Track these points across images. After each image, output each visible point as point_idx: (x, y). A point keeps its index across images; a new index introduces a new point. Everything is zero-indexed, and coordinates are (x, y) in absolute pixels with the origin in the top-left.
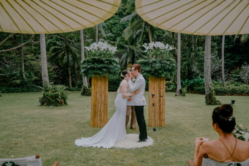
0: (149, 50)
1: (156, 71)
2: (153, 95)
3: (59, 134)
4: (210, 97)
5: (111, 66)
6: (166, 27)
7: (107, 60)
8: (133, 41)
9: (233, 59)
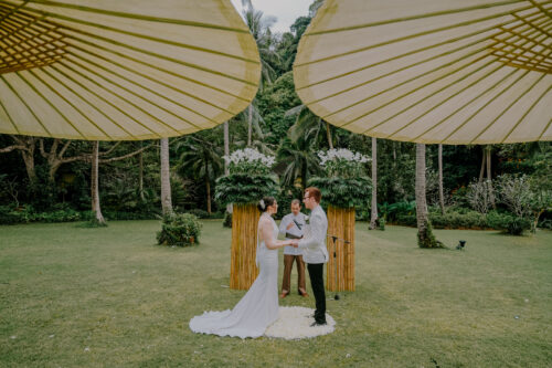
0: (327, 162)
1: (340, 197)
2: (335, 239)
3: (176, 302)
4: (425, 236)
5: (264, 189)
6: (358, 128)
7: (259, 178)
8: (304, 145)
9: (455, 172)
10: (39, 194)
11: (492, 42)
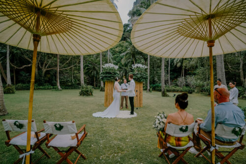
0: (135, 68)
1: (138, 78)
2: (137, 91)
3: (88, 110)
4: (164, 93)
5: (115, 76)
7: (113, 72)
8: (126, 65)
9: (174, 75)
11: (178, 26)
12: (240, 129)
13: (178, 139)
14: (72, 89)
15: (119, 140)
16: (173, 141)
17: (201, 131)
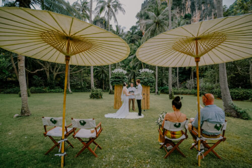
0: (142, 73)
1: (145, 82)
2: (144, 94)
3: (100, 112)
4: (171, 96)
5: (124, 80)
6: (150, 63)
7: (122, 77)
9: (183, 77)
10: (51, 84)
12: (221, 125)
13: (173, 133)
14: (82, 92)
15: (127, 136)
16: (169, 134)
17: (194, 128)
